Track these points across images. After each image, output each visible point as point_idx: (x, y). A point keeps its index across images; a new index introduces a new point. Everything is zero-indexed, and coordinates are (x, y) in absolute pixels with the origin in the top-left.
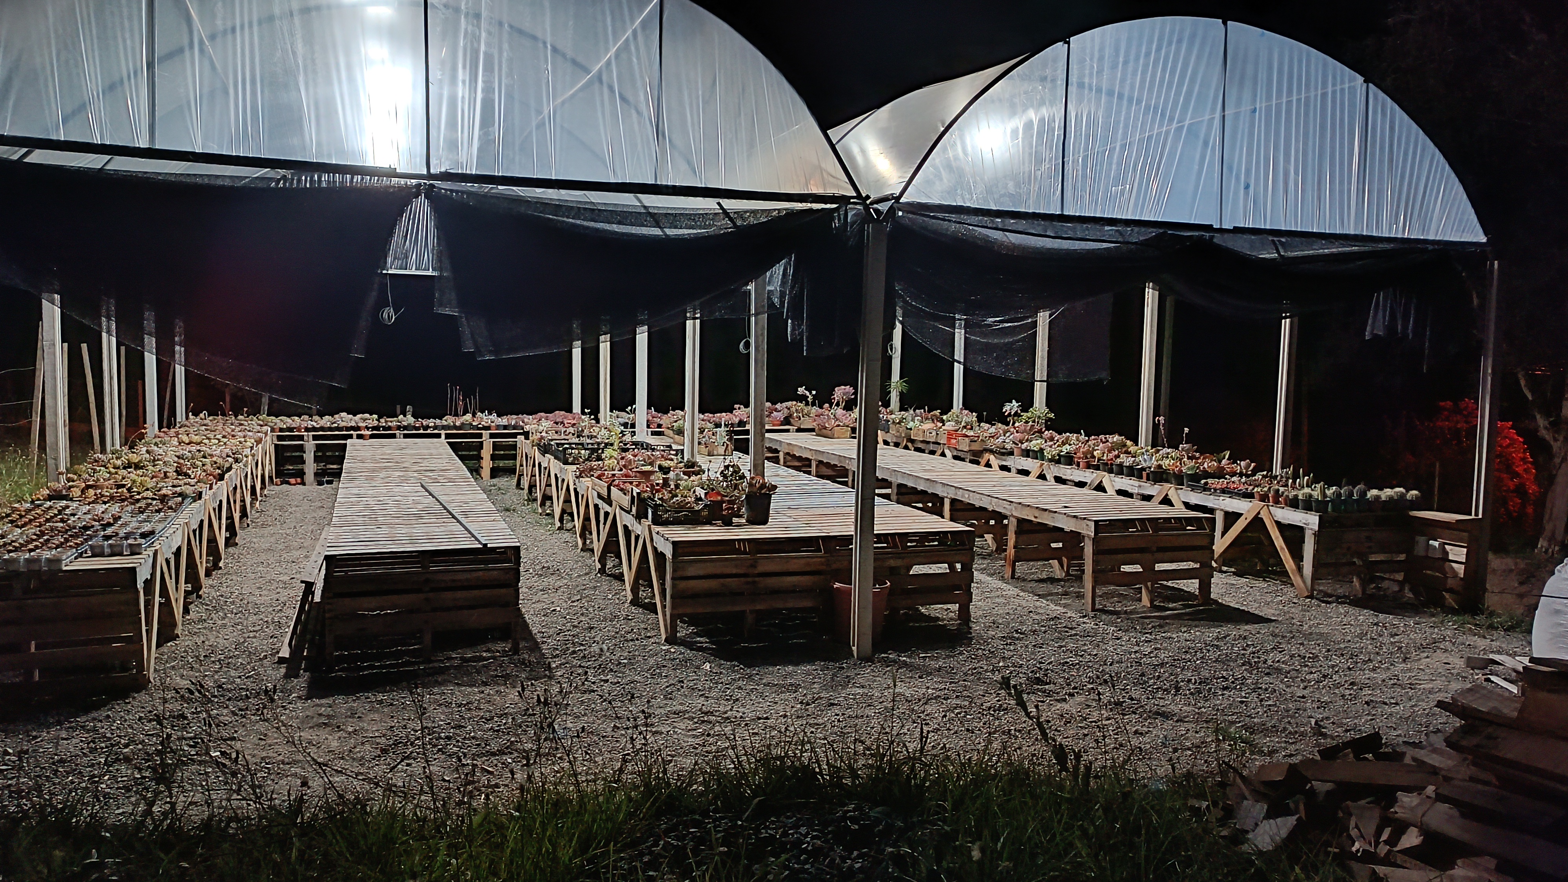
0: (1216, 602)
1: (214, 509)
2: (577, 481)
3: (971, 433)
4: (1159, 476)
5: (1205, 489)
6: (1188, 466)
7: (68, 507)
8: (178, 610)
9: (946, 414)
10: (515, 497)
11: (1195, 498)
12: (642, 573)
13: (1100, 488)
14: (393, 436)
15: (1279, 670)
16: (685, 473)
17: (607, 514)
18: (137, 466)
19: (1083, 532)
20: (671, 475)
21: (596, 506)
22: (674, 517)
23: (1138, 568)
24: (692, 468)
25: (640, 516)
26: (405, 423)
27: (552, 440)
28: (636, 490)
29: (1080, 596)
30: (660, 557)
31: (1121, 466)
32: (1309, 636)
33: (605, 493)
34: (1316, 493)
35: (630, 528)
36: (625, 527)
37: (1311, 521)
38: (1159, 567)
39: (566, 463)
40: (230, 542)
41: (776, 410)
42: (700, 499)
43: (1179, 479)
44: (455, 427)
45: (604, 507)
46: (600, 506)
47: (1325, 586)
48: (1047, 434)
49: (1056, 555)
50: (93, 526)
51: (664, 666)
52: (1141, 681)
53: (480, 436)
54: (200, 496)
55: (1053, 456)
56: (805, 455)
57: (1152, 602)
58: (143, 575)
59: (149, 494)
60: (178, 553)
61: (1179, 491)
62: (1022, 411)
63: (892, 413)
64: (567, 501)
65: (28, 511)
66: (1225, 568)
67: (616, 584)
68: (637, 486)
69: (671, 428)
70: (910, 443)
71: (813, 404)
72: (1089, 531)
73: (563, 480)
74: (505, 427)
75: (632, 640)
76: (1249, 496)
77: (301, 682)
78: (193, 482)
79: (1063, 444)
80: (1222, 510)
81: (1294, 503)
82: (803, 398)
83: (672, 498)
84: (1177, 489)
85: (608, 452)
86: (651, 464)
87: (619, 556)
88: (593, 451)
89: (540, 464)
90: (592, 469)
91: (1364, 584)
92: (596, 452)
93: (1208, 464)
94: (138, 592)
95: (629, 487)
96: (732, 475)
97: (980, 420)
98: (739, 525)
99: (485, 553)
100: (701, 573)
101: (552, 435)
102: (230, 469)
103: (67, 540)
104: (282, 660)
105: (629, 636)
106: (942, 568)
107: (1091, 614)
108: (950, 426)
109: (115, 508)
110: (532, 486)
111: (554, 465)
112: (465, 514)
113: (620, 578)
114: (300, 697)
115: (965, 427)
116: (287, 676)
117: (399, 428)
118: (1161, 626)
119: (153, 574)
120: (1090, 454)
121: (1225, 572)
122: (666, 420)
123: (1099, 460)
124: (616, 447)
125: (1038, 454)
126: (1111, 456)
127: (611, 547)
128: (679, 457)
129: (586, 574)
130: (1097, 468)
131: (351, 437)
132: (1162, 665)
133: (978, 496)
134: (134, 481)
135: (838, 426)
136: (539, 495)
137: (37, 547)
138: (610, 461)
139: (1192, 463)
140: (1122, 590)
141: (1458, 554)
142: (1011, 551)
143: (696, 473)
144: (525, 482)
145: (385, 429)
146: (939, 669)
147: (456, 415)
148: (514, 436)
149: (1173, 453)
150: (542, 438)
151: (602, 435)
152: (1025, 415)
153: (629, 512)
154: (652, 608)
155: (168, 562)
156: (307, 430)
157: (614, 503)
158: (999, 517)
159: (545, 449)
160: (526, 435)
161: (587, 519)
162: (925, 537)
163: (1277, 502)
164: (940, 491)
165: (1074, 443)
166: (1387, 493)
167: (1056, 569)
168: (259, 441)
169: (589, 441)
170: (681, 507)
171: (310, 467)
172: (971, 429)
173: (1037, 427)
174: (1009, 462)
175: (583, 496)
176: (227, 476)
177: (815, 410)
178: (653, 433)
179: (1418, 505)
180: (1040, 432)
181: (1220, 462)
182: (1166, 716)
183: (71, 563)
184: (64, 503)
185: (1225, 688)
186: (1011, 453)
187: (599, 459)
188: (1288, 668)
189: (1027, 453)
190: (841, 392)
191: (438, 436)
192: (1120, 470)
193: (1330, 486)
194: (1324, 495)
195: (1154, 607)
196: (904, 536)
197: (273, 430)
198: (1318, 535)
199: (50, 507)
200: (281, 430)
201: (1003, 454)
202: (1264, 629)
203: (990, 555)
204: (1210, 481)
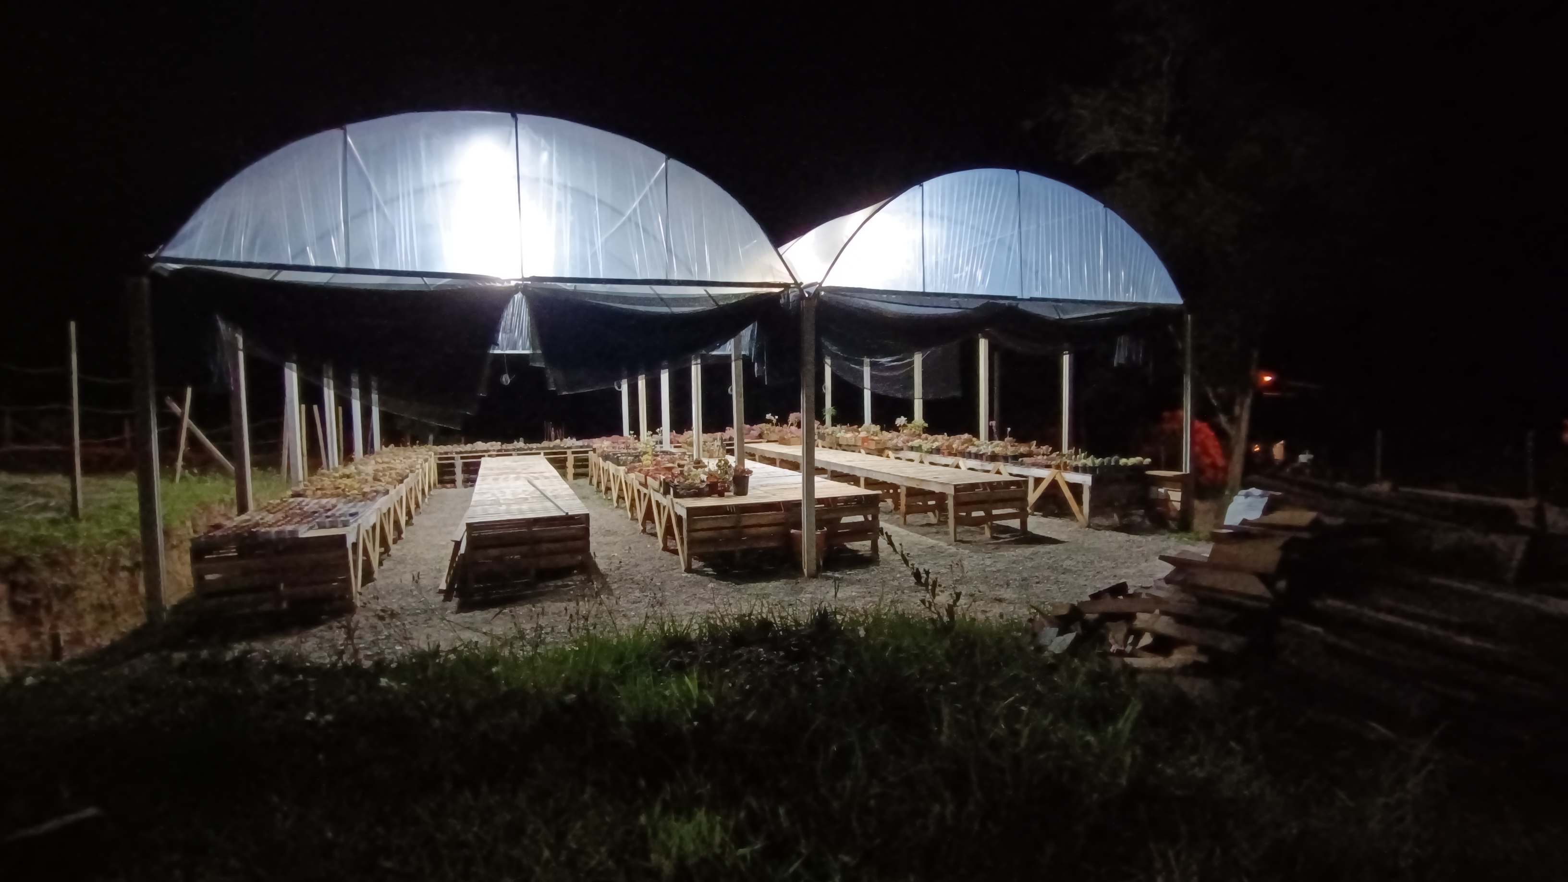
0: (1031, 533)
1: (398, 501)
2: (626, 475)
3: (876, 438)
4: (993, 458)
5: (1022, 464)
6: (1010, 451)
7: (303, 501)
8: (375, 563)
9: (860, 427)
10: (589, 490)
11: (1016, 470)
12: (669, 531)
13: (958, 467)
14: (511, 455)
15: (1070, 571)
16: (694, 467)
17: (645, 494)
18: (348, 477)
19: (947, 492)
20: (686, 468)
21: (639, 491)
22: (687, 493)
23: (982, 513)
24: (698, 464)
25: (666, 493)
26: (518, 447)
27: (610, 452)
28: (662, 477)
29: (946, 533)
30: (679, 518)
31: (970, 453)
32: (1088, 550)
33: (643, 480)
34: (1089, 462)
35: (660, 502)
36: (657, 502)
37: (1086, 480)
38: (995, 512)
39: (619, 465)
40: (409, 523)
41: (753, 430)
42: (703, 481)
43: (1006, 459)
44: (549, 448)
45: (643, 490)
46: (641, 490)
47: (1097, 520)
48: (924, 436)
49: (932, 509)
50: (319, 511)
51: (684, 586)
52: (985, 580)
53: (565, 453)
54: (387, 492)
55: (928, 449)
56: (772, 456)
57: (991, 534)
58: (350, 540)
59: (356, 492)
60: (374, 527)
61: (1006, 466)
62: (908, 423)
63: (826, 428)
64: (621, 489)
65: (278, 504)
66: (1035, 513)
67: (653, 538)
68: (663, 475)
69: (686, 443)
70: (839, 446)
71: (777, 425)
72: (951, 491)
73: (618, 476)
74: (581, 447)
75: (663, 571)
76: (1048, 466)
77: (454, 603)
78: (383, 484)
79: (934, 441)
80: (1033, 477)
81: (1076, 469)
82: (769, 421)
83: (685, 481)
84: (1004, 465)
85: (645, 457)
86: (673, 463)
87: (654, 522)
88: (636, 457)
89: (603, 468)
90: (635, 468)
91: (1121, 517)
92: (637, 457)
93: (1023, 449)
94: (347, 550)
95: (658, 476)
96: (723, 466)
97: (882, 430)
98: (729, 497)
99: (568, 520)
100: (705, 527)
101: (610, 449)
102: (407, 477)
103: (302, 519)
104: (441, 591)
105: (662, 569)
106: (860, 518)
107: (955, 543)
108: (863, 434)
109: (334, 501)
110: (599, 483)
111: (611, 466)
112: (556, 497)
113: (655, 535)
114: (452, 613)
115: (872, 435)
116: (444, 601)
117: (514, 450)
118: (997, 548)
119: (358, 539)
120: (949, 447)
121: (1035, 515)
122: (682, 438)
123: (956, 450)
124: (650, 453)
125: (918, 449)
126: (963, 447)
127: (649, 516)
128: (691, 458)
129: (634, 534)
130: (955, 455)
131: (484, 456)
132: (999, 571)
133: (881, 474)
134: (346, 485)
135: (793, 437)
136: (603, 488)
137: (283, 524)
138: (647, 462)
139: (1013, 449)
140: (973, 528)
141: (1176, 496)
142: (903, 508)
143: (702, 467)
144: (595, 481)
145: (505, 451)
146: (859, 581)
147: (550, 440)
148: (587, 452)
149: (1001, 443)
150: (604, 451)
151: (641, 446)
152: (909, 425)
153: (658, 491)
154: (675, 552)
155: (367, 532)
156: (457, 453)
157: (649, 487)
158: (896, 487)
159: (606, 457)
160: (594, 450)
161: (633, 500)
162: (848, 500)
163: (1065, 469)
164: (858, 474)
165: (941, 440)
166: (1132, 461)
167: (932, 518)
168: (426, 460)
169: (633, 451)
170: (691, 487)
171: (459, 476)
172: (877, 436)
173: (918, 432)
174: (901, 454)
175: (630, 484)
176: (405, 481)
177: (778, 428)
178: (675, 447)
179: (1150, 467)
180: (919, 435)
181: (1030, 448)
182: (1000, 600)
183: (305, 533)
184: (300, 499)
185: (1037, 583)
186: (902, 449)
187: (640, 461)
188: (1076, 569)
189: (912, 449)
190: (792, 417)
191: (539, 454)
192: (969, 455)
193: (1098, 458)
194: (1094, 463)
195: (993, 538)
196: (835, 499)
197: (435, 454)
198: (1093, 489)
199: (293, 502)
200: (441, 454)
201: (897, 450)
202: (1060, 547)
203: (891, 512)
204: (1025, 459)
